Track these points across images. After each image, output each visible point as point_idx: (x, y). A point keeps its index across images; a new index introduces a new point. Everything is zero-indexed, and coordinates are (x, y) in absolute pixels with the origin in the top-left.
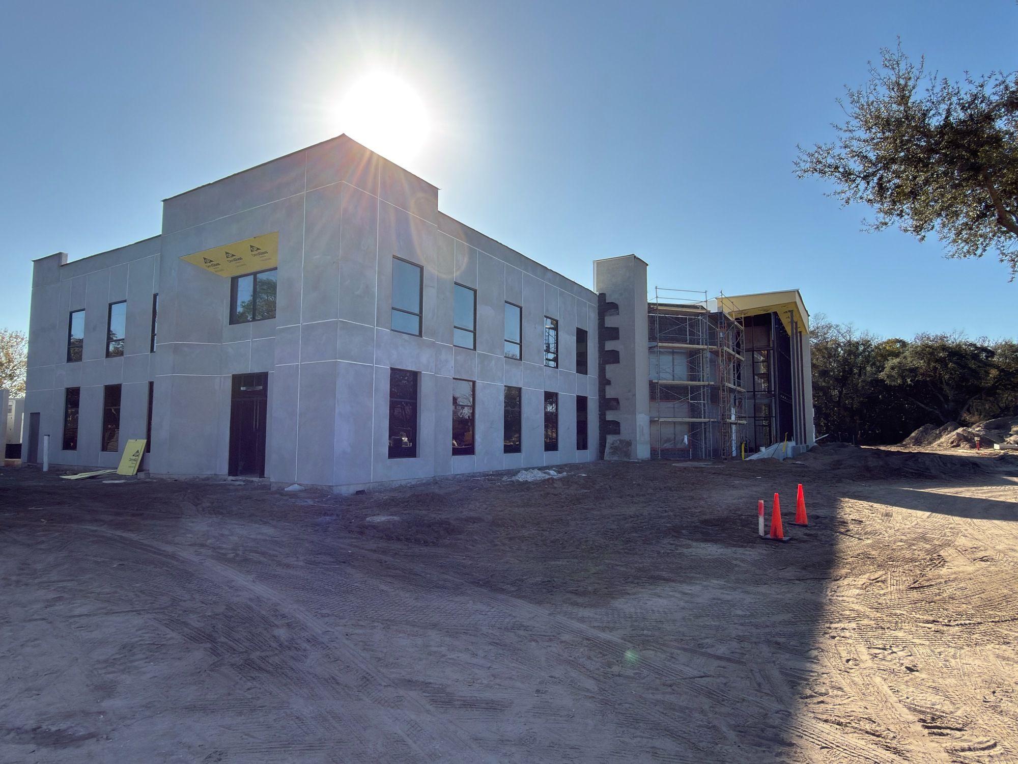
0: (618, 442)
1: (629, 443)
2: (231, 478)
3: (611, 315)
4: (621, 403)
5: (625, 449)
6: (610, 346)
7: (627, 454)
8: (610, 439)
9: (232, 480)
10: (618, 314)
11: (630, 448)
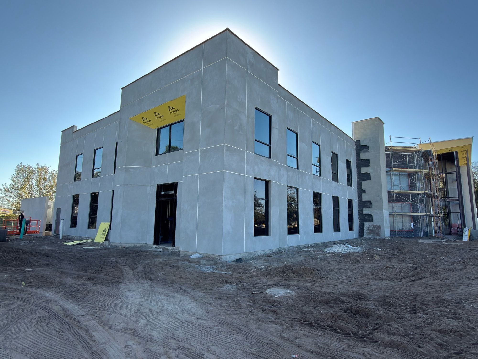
0: (372, 227)
1: (379, 228)
2: (155, 246)
3: (364, 152)
4: (373, 203)
5: (377, 231)
6: (364, 170)
7: (378, 234)
8: (367, 225)
9: (156, 248)
10: (369, 152)
11: (380, 230)
